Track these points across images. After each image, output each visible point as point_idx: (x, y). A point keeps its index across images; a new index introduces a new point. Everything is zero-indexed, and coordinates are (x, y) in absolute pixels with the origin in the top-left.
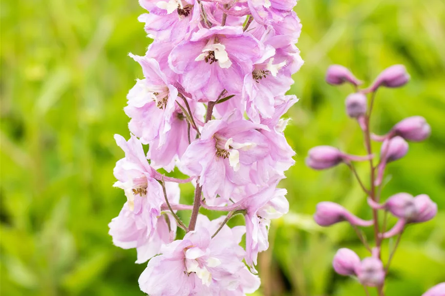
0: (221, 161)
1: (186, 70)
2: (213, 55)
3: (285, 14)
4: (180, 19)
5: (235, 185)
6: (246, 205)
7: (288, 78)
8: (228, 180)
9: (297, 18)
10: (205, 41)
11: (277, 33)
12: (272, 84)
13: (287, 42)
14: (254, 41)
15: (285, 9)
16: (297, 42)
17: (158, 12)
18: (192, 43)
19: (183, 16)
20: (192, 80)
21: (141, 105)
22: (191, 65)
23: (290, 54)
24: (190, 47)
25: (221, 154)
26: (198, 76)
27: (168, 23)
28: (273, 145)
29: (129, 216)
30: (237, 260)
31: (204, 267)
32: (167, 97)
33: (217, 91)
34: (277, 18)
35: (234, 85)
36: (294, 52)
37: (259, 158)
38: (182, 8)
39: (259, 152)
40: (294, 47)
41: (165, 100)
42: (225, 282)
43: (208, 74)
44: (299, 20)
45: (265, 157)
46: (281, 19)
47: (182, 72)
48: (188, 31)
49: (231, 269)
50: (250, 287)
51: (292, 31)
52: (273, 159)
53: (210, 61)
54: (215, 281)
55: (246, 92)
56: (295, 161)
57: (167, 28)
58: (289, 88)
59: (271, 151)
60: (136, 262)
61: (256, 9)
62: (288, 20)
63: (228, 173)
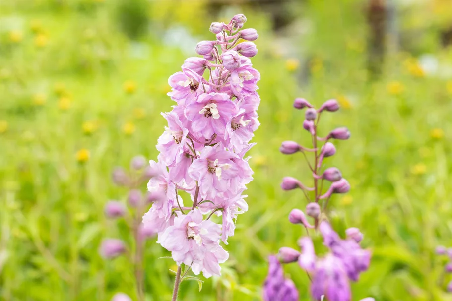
0: (211, 174)
1: (194, 120)
2: (210, 111)
3: (251, 94)
4: (191, 93)
5: (218, 191)
6: (223, 204)
7: (251, 133)
8: (214, 187)
9: (258, 95)
10: (205, 103)
11: (246, 103)
12: (242, 135)
13: (252, 108)
14: (233, 104)
15: (252, 90)
16: (257, 109)
17: (179, 89)
18: (198, 103)
19: (193, 91)
20: (196, 126)
21: (166, 143)
22: (197, 117)
23: (253, 118)
24: (196, 106)
25: (211, 170)
26: (201, 123)
27: (184, 95)
28: (242, 169)
29: (154, 212)
30: (216, 234)
31: (198, 234)
32: (182, 137)
33: (210, 134)
34: (247, 94)
35: (220, 130)
36: (254, 117)
37: (233, 177)
38: (193, 84)
39: (233, 173)
40: (256, 113)
41: (180, 140)
42: (209, 247)
43: (206, 123)
44: (259, 97)
45: (236, 176)
46: (249, 95)
47: (191, 121)
48: (196, 96)
49: (213, 239)
50: (223, 259)
51: (254, 102)
52: (241, 177)
53: (207, 115)
54: (204, 245)
55: (227, 132)
56: (253, 178)
57: (184, 97)
58: (251, 139)
59: (240, 173)
60: (157, 242)
61: (235, 86)
62: (253, 97)
63: (215, 183)
